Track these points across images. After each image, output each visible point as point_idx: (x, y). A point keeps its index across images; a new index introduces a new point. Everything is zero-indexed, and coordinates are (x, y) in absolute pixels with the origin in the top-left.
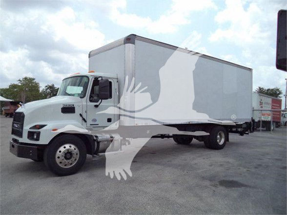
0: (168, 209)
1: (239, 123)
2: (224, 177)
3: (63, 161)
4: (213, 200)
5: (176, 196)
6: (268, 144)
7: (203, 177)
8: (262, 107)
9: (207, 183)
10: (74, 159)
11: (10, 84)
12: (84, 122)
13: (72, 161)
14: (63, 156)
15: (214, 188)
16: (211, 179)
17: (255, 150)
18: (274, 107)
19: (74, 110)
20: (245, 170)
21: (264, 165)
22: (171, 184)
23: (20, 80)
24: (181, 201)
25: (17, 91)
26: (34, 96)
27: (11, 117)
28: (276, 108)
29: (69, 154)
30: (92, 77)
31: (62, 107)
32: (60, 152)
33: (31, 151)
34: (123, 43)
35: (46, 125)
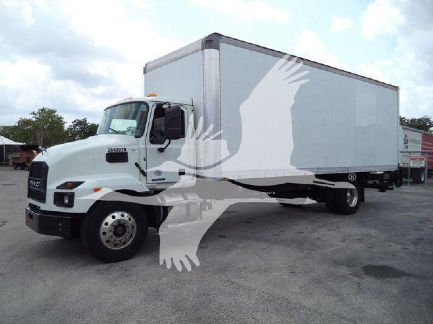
0: (291, 317)
1: (377, 173)
2: (369, 260)
3: (112, 239)
4: (360, 300)
5: (300, 293)
6: (424, 204)
7: (335, 261)
8: (407, 147)
9: (344, 271)
10: (129, 235)
11: (20, 119)
12: (142, 175)
13: (125, 238)
14: (111, 231)
15: (357, 280)
16: (350, 263)
17: (406, 214)
18: (425, 147)
19: (127, 156)
20: (399, 247)
21: (426, 238)
22: (286, 273)
23: (34, 113)
24: (309, 302)
25: (29, 130)
26: (56, 137)
27: (23, 169)
28: (429, 147)
29: (120, 228)
30: (153, 103)
31: (107, 152)
32: (107, 224)
33: (60, 224)
34: (200, 47)
35: (84, 182)
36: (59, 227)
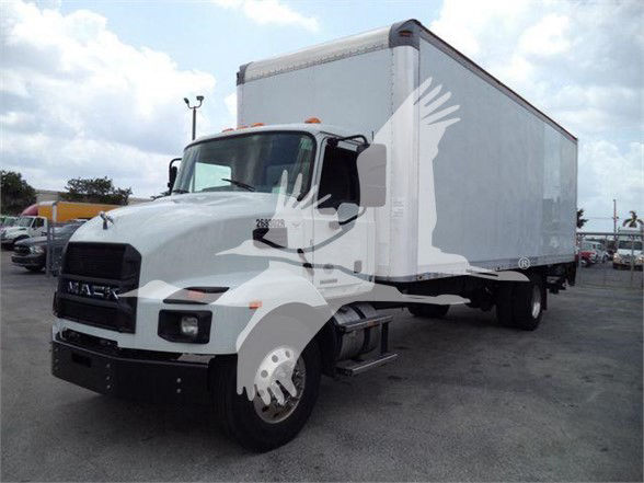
19: (286, 237)
30: (323, 136)
31: (255, 228)
32: (265, 374)
33: (179, 380)
34: (387, 42)
35: (228, 288)
36: (179, 386)
